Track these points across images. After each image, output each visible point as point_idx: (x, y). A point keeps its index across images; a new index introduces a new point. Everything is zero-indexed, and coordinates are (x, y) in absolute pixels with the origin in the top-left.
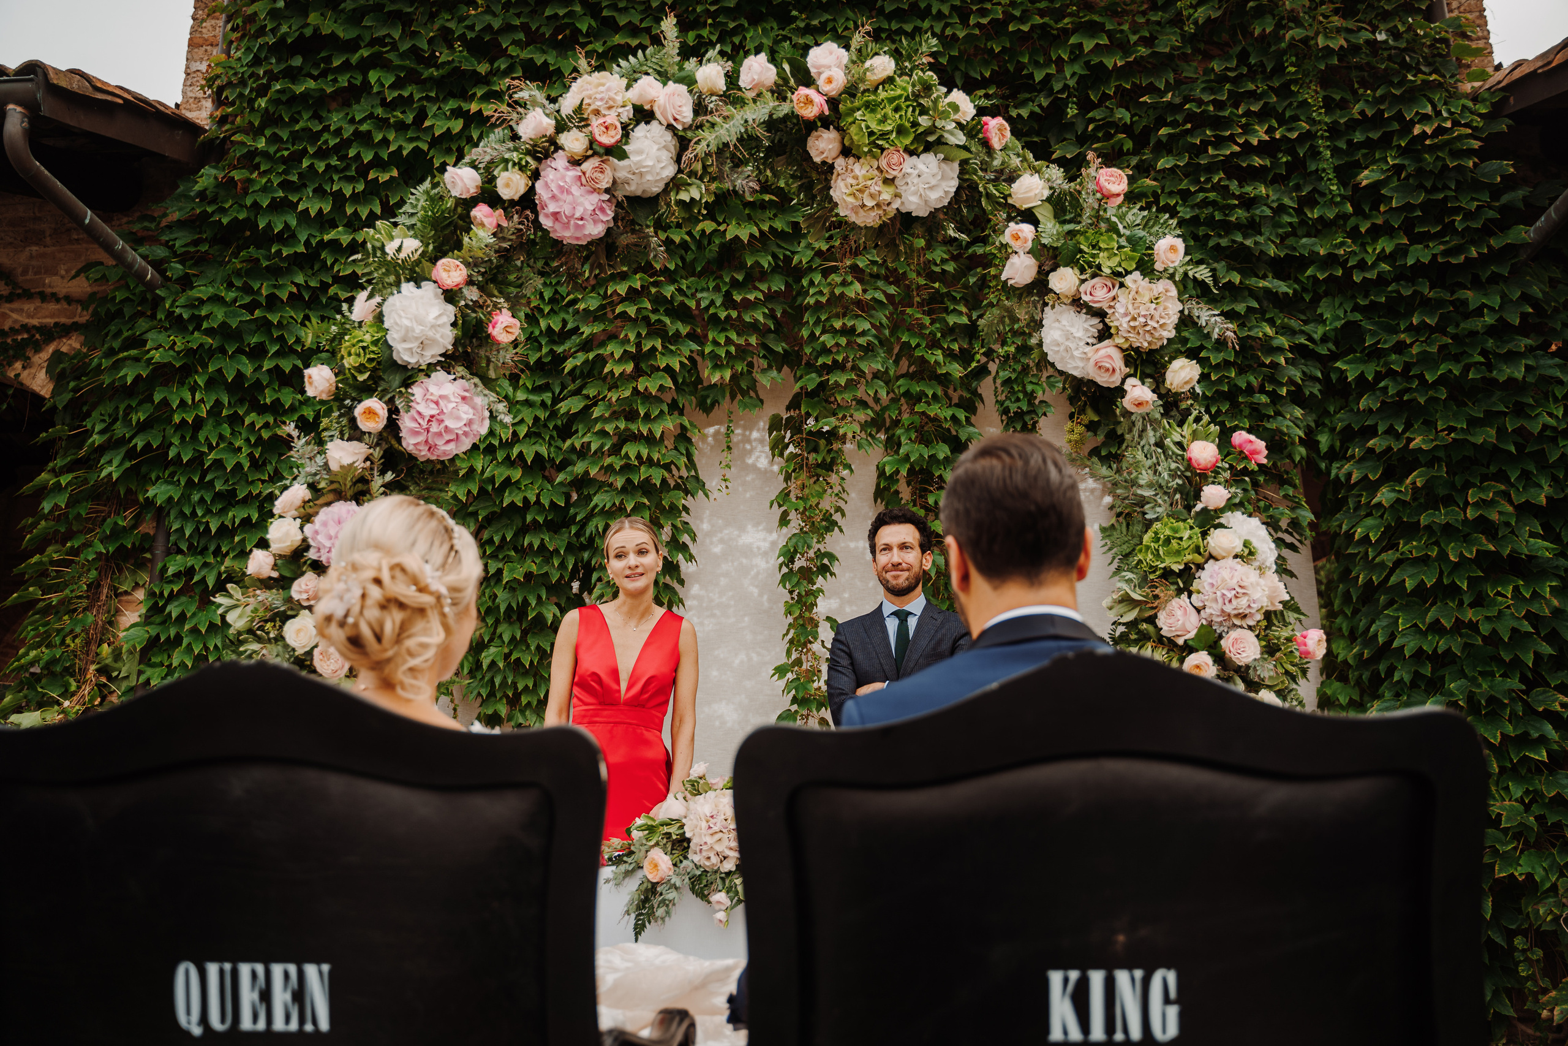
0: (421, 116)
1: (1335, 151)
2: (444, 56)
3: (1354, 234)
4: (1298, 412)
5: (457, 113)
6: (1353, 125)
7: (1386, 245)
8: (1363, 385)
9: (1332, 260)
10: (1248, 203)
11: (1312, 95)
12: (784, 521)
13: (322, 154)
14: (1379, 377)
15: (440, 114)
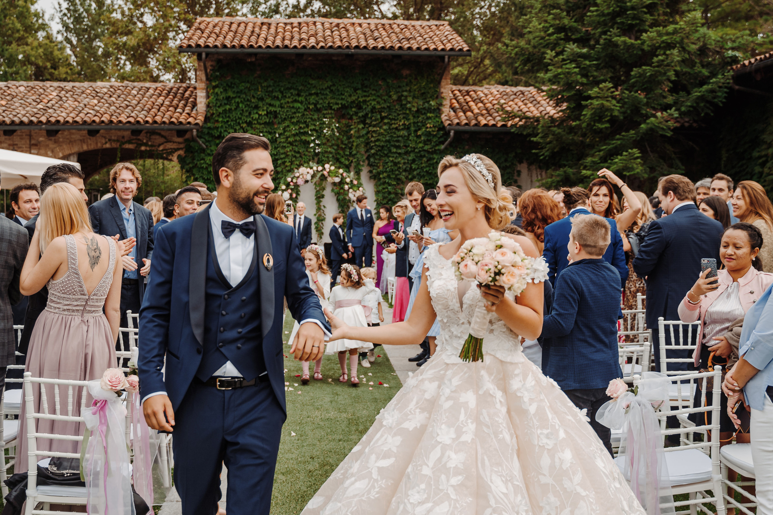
0: (250, 113)
1: (414, 126)
2: (253, 100)
3: (416, 142)
4: (404, 174)
5: (257, 113)
6: (418, 122)
7: (421, 145)
8: (415, 170)
9: (411, 147)
10: (398, 137)
11: (411, 117)
12: (316, 188)
13: (232, 121)
14: (418, 168)
15: (254, 114)
